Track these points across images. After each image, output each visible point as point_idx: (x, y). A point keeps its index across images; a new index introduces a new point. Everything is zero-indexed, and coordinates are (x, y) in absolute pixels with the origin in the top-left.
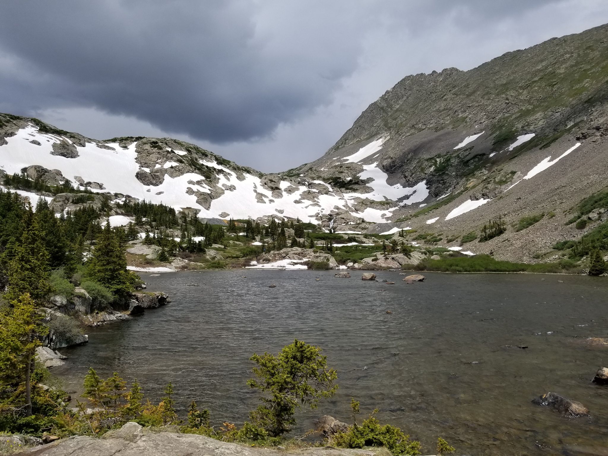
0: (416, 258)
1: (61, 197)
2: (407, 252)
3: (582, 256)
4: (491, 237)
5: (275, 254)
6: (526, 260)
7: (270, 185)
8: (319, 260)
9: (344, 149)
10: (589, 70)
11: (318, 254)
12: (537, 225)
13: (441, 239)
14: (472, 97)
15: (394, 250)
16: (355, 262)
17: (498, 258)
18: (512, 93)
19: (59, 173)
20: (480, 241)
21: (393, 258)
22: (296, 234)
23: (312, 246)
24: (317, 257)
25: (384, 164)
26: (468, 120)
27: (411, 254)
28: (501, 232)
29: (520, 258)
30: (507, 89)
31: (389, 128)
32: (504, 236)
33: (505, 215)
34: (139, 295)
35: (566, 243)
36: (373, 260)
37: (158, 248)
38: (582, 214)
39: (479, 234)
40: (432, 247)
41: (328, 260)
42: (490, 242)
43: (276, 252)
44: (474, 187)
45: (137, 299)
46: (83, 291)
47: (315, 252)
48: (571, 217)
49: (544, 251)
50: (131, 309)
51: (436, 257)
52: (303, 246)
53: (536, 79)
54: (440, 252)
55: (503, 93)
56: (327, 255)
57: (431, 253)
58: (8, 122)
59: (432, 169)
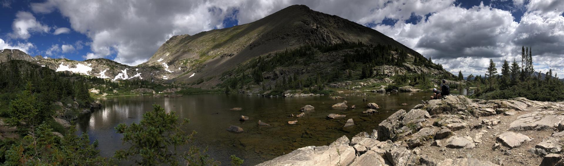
0: (179, 89)
1: (73, 78)
2: (176, 87)
3: (223, 87)
4: (200, 83)
5: (135, 91)
6: (210, 89)
7: (133, 70)
8: (149, 92)
9: (155, 58)
10: (223, 39)
11: (149, 90)
12: (212, 79)
13: (186, 84)
14: (193, 43)
15: (173, 87)
16: (161, 92)
17: (203, 89)
18: (204, 43)
19: (72, 72)
20: (197, 84)
21: (172, 90)
22: (141, 84)
23: (147, 87)
24: (149, 91)
25: (168, 62)
26: (192, 49)
27: (178, 88)
28: (202, 81)
29: (208, 89)
30: (203, 42)
31: (169, 51)
32: (204, 82)
33: (203, 77)
34: (93, 104)
35: (219, 84)
36: (167, 91)
37: (99, 90)
38: (223, 76)
39: (196, 82)
40: (183, 86)
41: (152, 91)
42: (200, 84)
43: (135, 90)
44: (195, 69)
45: (92, 105)
46: (76, 102)
47: (148, 89)
48: (220, 77)
49: (214, 87)
50: (91, 108)
51: (185, 89)
52: (144, 87)
53: (210, 40)
54: (186, 88)
55: (202, 43)
56: (152, 90)
57: (183, 88)
58: (59, 60)
59: (182, 63)
